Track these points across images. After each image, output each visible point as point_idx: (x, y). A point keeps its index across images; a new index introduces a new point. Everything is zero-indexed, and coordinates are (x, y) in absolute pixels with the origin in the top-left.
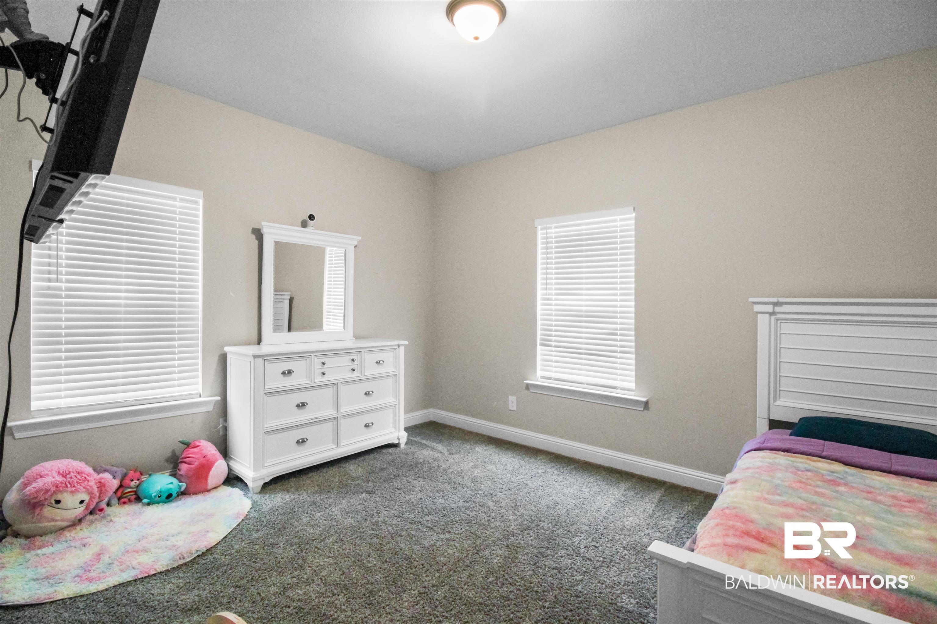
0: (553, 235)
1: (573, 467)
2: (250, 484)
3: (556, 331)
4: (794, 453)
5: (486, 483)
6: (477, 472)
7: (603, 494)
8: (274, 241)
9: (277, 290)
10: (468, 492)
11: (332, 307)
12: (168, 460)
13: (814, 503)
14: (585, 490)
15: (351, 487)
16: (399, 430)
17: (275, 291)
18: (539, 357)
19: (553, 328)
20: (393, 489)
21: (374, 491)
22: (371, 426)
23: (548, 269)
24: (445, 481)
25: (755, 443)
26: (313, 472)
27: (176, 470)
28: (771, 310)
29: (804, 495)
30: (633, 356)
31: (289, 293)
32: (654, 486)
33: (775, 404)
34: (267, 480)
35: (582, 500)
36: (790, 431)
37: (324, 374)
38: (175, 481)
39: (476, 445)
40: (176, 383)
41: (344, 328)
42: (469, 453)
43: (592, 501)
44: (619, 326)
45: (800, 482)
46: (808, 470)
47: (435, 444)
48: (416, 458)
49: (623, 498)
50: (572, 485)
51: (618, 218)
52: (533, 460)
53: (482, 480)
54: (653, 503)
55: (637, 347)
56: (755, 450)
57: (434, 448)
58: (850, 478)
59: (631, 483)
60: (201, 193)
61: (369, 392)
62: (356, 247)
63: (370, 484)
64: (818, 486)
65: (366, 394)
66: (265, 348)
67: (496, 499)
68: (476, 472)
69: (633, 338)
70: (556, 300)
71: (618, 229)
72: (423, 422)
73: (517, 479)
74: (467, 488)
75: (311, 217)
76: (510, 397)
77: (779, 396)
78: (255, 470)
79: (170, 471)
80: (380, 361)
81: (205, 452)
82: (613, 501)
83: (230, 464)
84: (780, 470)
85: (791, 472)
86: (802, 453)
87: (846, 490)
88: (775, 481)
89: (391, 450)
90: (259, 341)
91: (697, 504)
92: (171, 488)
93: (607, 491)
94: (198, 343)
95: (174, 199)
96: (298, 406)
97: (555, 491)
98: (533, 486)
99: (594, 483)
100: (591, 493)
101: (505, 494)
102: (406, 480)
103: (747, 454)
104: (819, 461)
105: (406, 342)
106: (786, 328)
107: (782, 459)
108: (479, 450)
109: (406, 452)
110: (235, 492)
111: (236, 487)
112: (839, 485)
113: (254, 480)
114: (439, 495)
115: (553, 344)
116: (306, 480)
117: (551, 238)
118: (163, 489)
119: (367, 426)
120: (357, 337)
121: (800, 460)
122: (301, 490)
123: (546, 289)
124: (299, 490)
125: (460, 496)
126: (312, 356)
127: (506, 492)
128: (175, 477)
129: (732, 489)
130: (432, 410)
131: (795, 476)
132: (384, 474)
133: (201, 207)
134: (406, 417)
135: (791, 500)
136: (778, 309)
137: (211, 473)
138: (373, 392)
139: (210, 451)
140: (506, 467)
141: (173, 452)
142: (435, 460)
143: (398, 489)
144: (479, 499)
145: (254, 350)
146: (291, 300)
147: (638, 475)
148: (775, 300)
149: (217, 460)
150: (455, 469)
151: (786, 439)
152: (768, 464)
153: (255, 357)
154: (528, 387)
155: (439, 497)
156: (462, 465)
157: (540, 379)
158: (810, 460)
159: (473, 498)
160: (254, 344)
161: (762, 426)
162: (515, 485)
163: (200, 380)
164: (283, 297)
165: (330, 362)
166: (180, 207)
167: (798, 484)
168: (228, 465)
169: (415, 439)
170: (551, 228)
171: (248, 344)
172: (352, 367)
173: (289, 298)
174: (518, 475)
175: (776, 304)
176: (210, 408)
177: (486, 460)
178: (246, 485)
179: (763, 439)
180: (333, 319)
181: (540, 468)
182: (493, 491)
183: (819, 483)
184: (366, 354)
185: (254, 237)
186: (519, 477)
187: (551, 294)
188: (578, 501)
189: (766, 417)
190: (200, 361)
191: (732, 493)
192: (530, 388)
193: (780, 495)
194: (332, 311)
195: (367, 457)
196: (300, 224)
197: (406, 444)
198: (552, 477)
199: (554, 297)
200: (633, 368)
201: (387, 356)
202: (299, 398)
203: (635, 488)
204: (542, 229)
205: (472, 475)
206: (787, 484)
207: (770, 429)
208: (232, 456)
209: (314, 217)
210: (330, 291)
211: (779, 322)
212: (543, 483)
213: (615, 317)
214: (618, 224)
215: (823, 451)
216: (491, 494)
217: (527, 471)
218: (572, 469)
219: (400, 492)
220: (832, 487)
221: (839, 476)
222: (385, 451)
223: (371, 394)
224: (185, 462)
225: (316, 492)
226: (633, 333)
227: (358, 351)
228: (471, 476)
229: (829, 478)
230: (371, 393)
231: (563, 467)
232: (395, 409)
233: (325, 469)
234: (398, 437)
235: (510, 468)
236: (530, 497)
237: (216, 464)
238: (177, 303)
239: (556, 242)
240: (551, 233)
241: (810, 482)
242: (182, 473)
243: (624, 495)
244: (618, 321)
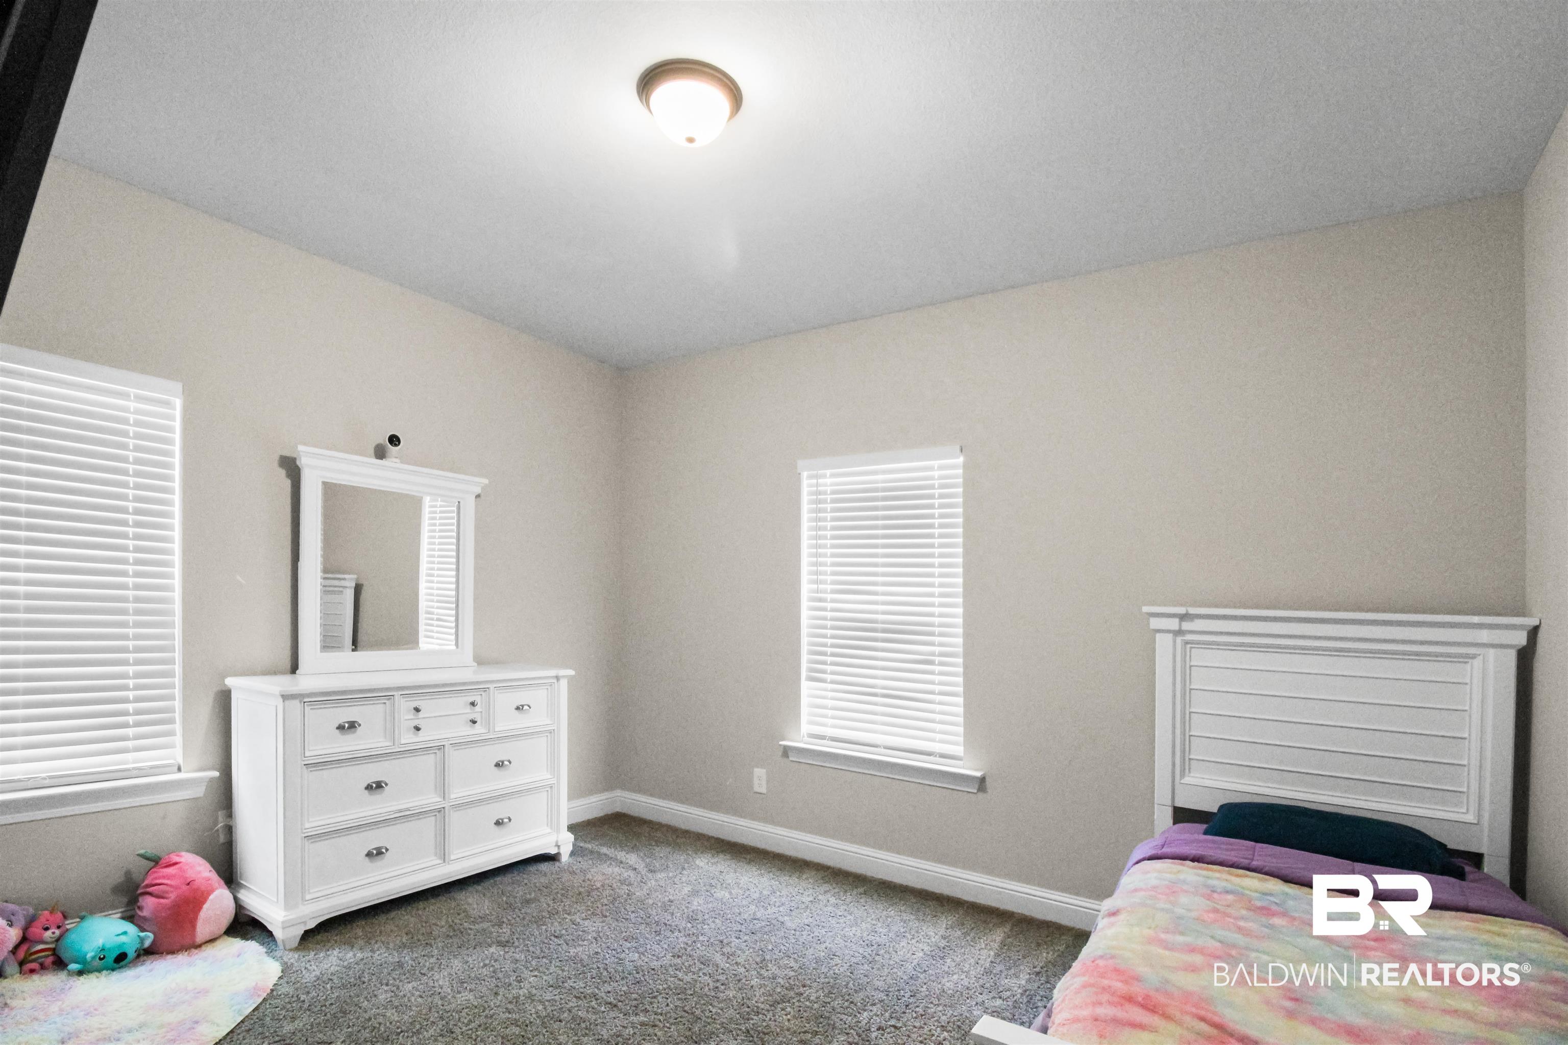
0: (829, 489)
1: (861, 890)
2: (278, 933)
3: (833, 655)
4: (1208, 863)
5: (714, 922)
6: (697, 903)
7: (910, 937)
8: (324, 483)
9: (328, 569)
10: (681, 940)
11: (436, 604)
12: (117, 890)
13: (1234, 946)
14: (881, 930)
15: (469, 935)
16: (558, 831)
17: (325, 571)
18: (805, 701)
19: (829, 650)
20: (546, 938)
21: (512, 941)
22: (506, 823)
23: (820, 546)
24: (639, 919)
25: (1151, 845)
26: (399, 908)
27: (134, 909)
28: (1176, 628)
29: (1220, 933)
30: (960, 700)
31: (355, 576)
32: (995, 920)
33: (1182, 782)
34: (312, 925)
35: (875, 947)
36: (1205, 826)
37: (418, 729)
38: (131, 928)
39: (696, 854)
40: (130, 744)
41: (457, 645)
42: (683, 869)
43: (891, 949)
44: (937, 649)
45: (1216, 911)
46: (1227, 892)
47: (623, 853)
48: (588, 880)
49: (943, 943)
50: (859, 922)
51: (936, 463)
52: (794, 880)
53: (706, 917)
54: (991, 949)
55: (966, 685)
56: (1151, 858)
57: (621, 862)
58: (1291, 903)
59: (957, 916)
60: (178, 386)
61: (503, 762)
62: (478, 496)
63: (506, 929)
64: (1242, 918)
65: (497, 765)
66: (305, 682)
67: (729, 949)
68: (695, 903)
69: (961, 670)
70: (833, 601)
71: (936, 483)
72: (601, 814)
73: (766, 913)
74: (680, 931)
75: (394, 440)
76: (756, 770)
77: (1190, 769)
78: (288, 906)
79: (123, 910)
80: (523, 706)
81: (190, 874)
82: (926, 948)
83: (240, 896)
84: (1186, 892)
85: (1203, 896)
86: (1221, 864)
87: (1284, 923)
88: (1176, 910)
89: (544, 867)
90: (294, 668)
91: (1062, 948)
92: (124, 943)
93: (917, 932)
94: (174, 669)
95: (125, 396)
96: (369, 788)
97: (830, 934)
98: (794, 926)
99: (897, 917)
100: (890, 935)
101: (745, 941)
102: (571, 920)
103: (1137, 866)
104: (1247, 876)
105: (572, 672)
106: (1199, 657)
107: (1189, 873)
108: (702, 864)
109: (571, 869)
110: (251, 948)
111: (252, 938)
112: (1274, 914)
113: (285, 926)
114: (629, 945)
115: (829, 677)
116: (385, 923)
117: (825, 493)
118: (108, 946)
119: (498, 823)
120: (480, 661)
121: (1217, 875)
122: (376, 942)
123: (817, 582)
124: (373, 942)
125: (666, 946)
126: (396, 697)
127: (746, 938)
128: (132, 922)
129: (1112, 924)
130: (618, 793)
131: (1208, 902)
132: (532, 909)
133: (178, 413)
134: (572, 806)
135: (1200, 942)
136: (1186, 626)
137: (203, 914)
138: (510, 762)
139: (200, 872)
140: (748, 893)
141: (128, 874)
142: (623, 882)
143: (556, 937)
144: (700, 951)
145: (284, 683)
146: (358, 590)
147: (967, 902)
148: (1181, 610)
149: (212, 891)
150: (658, 899)
151: (1199, 841)
152: (1167, 882)
153: (285, 697)
154: (786, 751)
155: (629, 949)
156: (671, 891)
157: (806, 739)
158: (1231, 874)
159: (689, 949)
160: (282, 673)
161: (1163, 818)
162: (763, 924)
163: (178, 739)
164: (343, 583)
165: (429, 707)
166: (137, 412)
167: (1211, 915)
168: (236, 899)
169: (589, 846)
170: (824, 476)
171: (275, 672)
172: (472, 717)
173: (354, 585)
174: (769, 907)
175: (1183, 617)
176: (199, 792)
177: (713, 882)
178: (270, 934)
179: (1163, 841)
180: (438, 626)
181: (806, 893)
182: (724, 937)
183: (1244, 912)
184: (496, 692)
185: (282, 473)
186: (770, 911)
187: (825, 592)
188: (869, 950)
189: (1169, 803)
190: (177, 704)
191: (1110, 932)
192: (790, 754)
193: (1182, 933)
194: (436, 611)
195: (498, 879)
196: (372, 451)
197: (572, 854)
198: (825, 909)
199: (829, 596)
200: (961, 720)
201: (537, 697)
202: (373, 773)
203: (963, 924)
204: (810, 477)
205: (687, 907)
206: (1194, 914)
207: (1174, 823)
208: (242, 882)
209: (399, 440)
210: (432, 575)
211: (1189, 646)
212: (811, 920)
213: (932, 634)
214: (936, 474)
215: (1252, 860)
216: (722, 942)
217: (783, 899)
218: (861, 894)
219: (560, 943)
220: (1264, 919)
221: (1275, 900)
222: (532, 868)
223: (507, 765)
224: (150, 894)
225: (404, 946)
226: (960, 660)
227: (482, 688)
228: (686, 910)
229: (1259, 904)
230: (506, 763)
231: (846, 891)
232: (552, 791)
233: (421, 903)
234: (557, 842)
235: (755, 895)
236: (787, 945)
237: (211, 897)
238: (130, 593)
239: (834, 501)
240: (826, 485)
241: (1229, 910)
242: (145, 913)
243: (943, 937)
244: (937, 639)
